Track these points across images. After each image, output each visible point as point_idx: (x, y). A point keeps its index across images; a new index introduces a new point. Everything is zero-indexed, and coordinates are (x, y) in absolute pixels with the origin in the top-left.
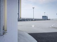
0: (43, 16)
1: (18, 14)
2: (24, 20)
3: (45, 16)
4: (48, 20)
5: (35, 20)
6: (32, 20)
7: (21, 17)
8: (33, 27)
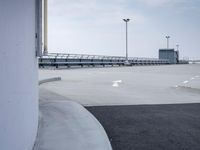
2: (55, 64)
5: (133, 63)
6: (120, 63)
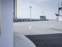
0: (41, 16)
1: (14, 14)
2: (20, 20)
3: (43, 16)
4: (46, 20)
5: (33, 20)
6: (29, 20)
7: (17, 17)
8: (30, 28)
